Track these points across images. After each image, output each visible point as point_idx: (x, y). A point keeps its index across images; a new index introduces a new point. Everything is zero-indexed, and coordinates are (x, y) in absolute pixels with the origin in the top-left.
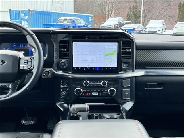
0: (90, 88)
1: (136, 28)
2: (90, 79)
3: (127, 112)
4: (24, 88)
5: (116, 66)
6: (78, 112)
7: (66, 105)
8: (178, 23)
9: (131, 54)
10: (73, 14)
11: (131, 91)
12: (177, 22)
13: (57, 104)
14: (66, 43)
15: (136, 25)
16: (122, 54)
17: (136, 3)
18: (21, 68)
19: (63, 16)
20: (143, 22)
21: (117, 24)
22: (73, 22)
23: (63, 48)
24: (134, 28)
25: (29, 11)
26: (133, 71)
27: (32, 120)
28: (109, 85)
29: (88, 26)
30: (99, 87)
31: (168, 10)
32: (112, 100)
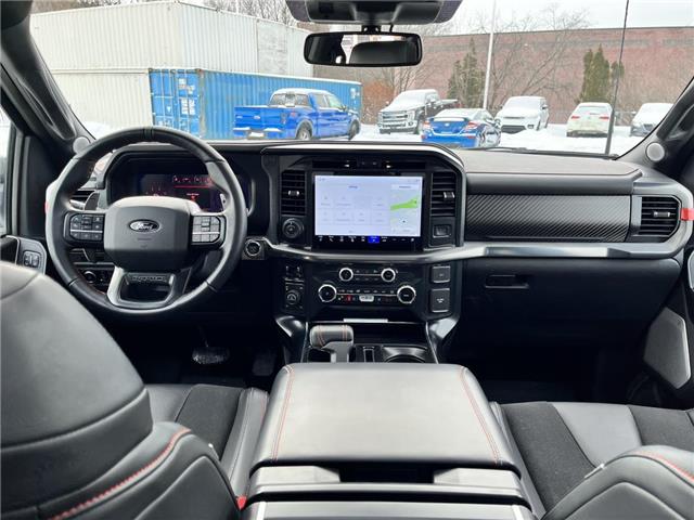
0: (354, 284)
1: (471, 117)
2: (355, 265)
3: (441, 342)
4: (204, 286)
5: (418, 234)
6: (327, 343)
7: (298, 323)
8: (581, 104)
9: (453, 205)
10: (309, 81)
11: (453, 292)
12: (578, 102)
13: (279, 321)
14: (299, 178)
15: (471, 110)
16: (433, 205)
17: (474, 49)
18: (195, 239)
19: (285, 87)
20: (490, 101)
21: (423, 108)
22: (310, 101)
23: (292, 190)
24: (466, 119)
25: (198, 72)
26: (458, 245)
27: (218, 353)
28: (400, 280)
29: (347, 113)
30: (376, 283)
31: (557, 71)
32: (406, 313)
